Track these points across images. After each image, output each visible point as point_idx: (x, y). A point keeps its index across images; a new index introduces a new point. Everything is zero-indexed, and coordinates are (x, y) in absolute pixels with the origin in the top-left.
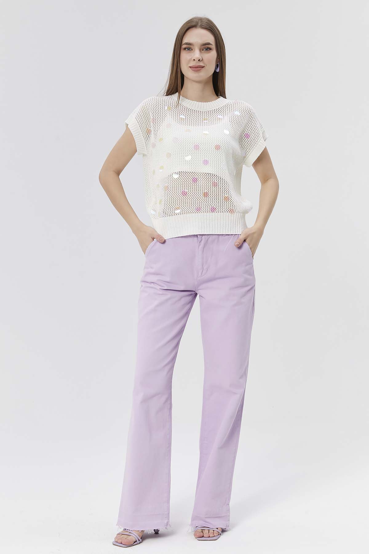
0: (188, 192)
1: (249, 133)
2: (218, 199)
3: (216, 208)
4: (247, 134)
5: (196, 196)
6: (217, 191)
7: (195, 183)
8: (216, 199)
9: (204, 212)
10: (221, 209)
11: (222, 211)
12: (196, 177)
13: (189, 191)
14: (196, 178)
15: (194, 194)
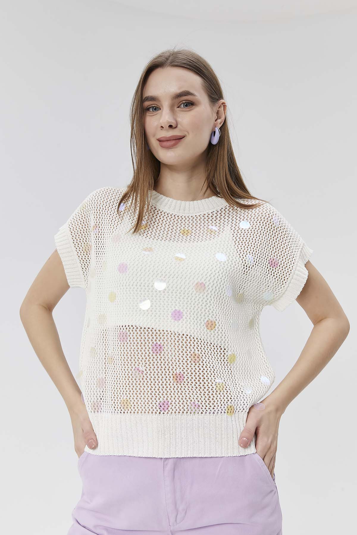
0: (145, 372)
1: (276, 256)
2: (203, 388)
3: (201, 406)
4: (272, 259)
5: (160, 379)
6: (201, 371)
7: (158, 355)
8: (199, 387)
9: (177, 412)
10: (211, 408)
11: (213, 410)
12: (159, 343)
13: (147, 370)
14: (160, 345)
15: (157, 377)
